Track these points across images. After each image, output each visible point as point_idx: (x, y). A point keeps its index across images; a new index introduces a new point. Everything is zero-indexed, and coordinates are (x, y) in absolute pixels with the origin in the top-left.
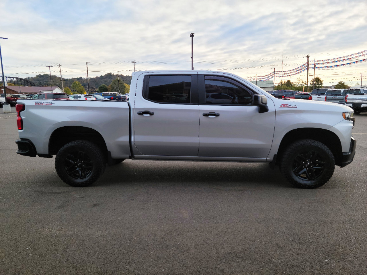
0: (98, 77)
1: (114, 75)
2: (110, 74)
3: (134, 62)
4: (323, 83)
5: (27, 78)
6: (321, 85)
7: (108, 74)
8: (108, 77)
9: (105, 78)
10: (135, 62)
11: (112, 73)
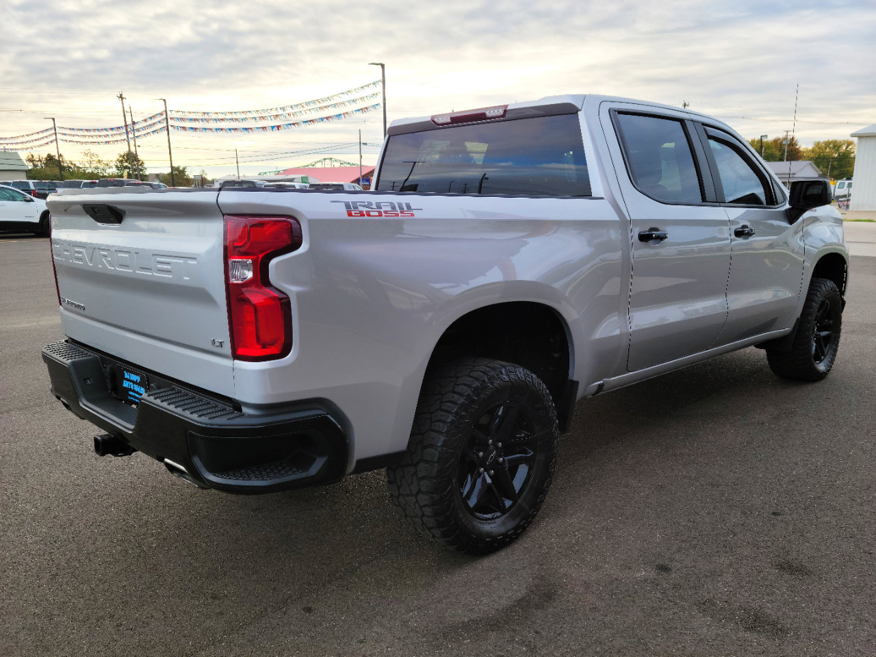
4: (145, 165)
6: (142, 170)
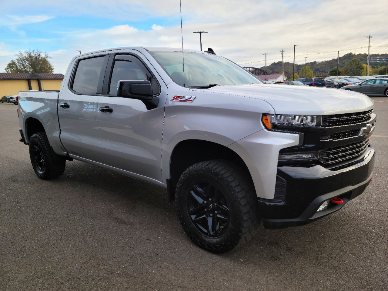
0: (335, 59)
1: (355, 55)
2: (351, 54)
3: (369, 37)
5: (263, 67)
7: (347, 54)
8: (347, 58)
9: (343, 60)
10: (371, 36)
11: (353, 53)
